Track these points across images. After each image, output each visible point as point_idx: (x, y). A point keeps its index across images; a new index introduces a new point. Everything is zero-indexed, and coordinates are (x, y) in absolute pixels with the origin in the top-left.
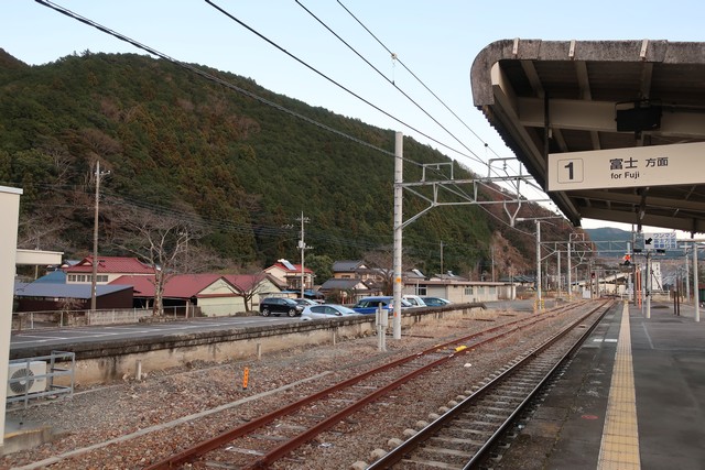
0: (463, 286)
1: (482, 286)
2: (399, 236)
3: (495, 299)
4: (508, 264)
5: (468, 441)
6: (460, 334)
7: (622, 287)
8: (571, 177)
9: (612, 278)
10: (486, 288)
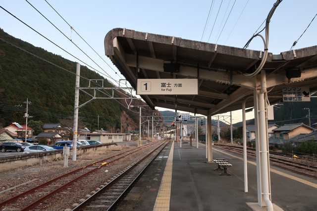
0: (107, 135)
1: (116, 135)
2: (77, 112)
3: (122, 141)
4: (128, 126)
5: (103, 206)
6: (105, 157)
7: (173, 135)
8: (146, 89)
9: (169, 131)
10: (117, 136)
